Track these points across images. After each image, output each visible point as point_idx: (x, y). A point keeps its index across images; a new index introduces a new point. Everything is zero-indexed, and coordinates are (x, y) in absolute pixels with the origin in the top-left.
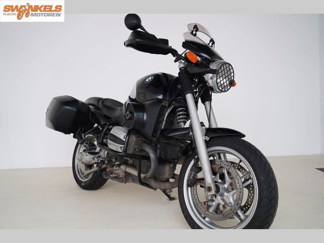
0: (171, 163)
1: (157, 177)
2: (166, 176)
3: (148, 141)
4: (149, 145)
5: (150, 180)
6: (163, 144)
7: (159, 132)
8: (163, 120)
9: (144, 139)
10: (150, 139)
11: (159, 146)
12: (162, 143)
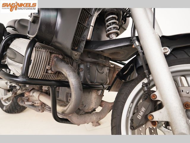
0: (99, 90)
1: (81, 109)
2: (92, 106)
3: (67, 58)
4: (67, 63)
5: (70, 115)
6: (89, 64)
7: (83, 45)
8: (89, 25)
9: (60, 57)
10: (69, 54)
11: (82, 66)
12: (87, 62)
